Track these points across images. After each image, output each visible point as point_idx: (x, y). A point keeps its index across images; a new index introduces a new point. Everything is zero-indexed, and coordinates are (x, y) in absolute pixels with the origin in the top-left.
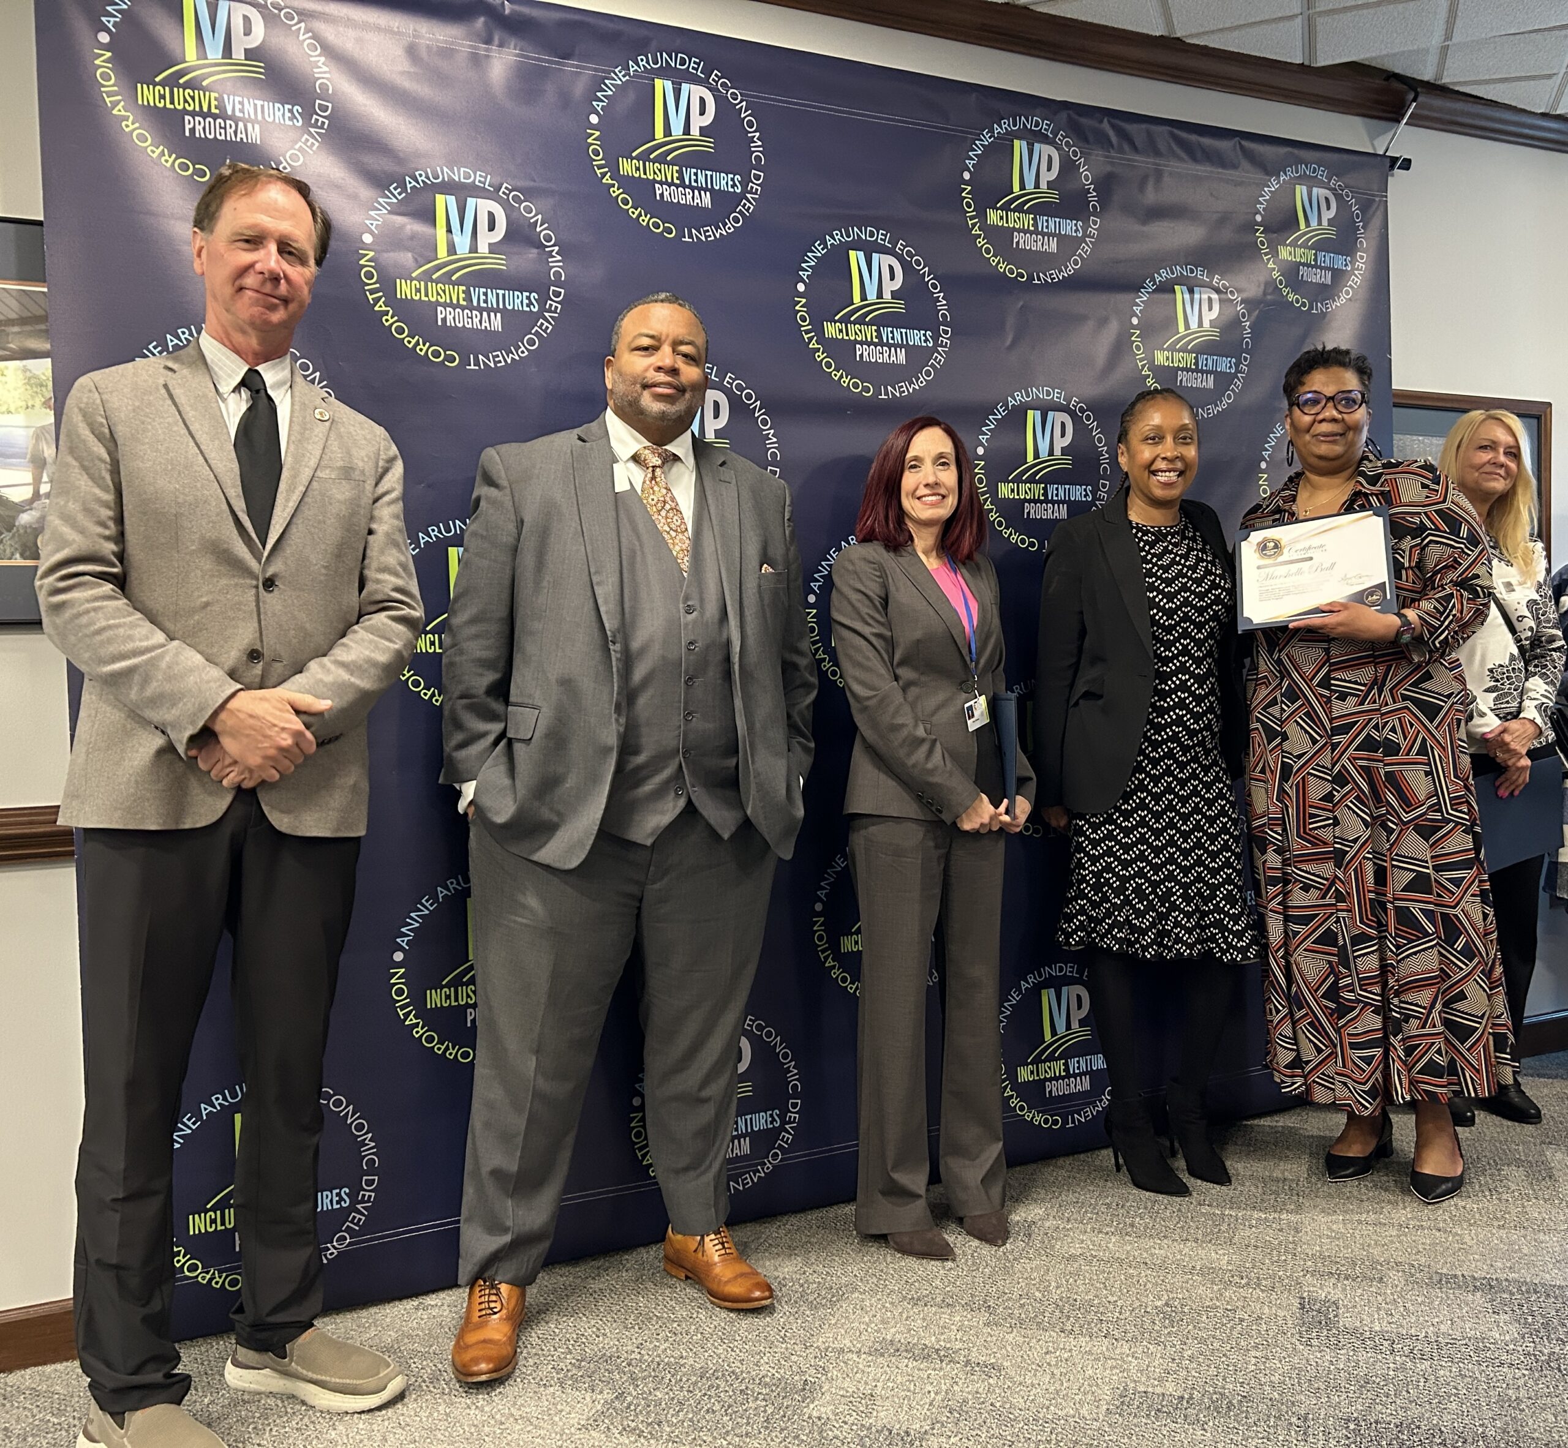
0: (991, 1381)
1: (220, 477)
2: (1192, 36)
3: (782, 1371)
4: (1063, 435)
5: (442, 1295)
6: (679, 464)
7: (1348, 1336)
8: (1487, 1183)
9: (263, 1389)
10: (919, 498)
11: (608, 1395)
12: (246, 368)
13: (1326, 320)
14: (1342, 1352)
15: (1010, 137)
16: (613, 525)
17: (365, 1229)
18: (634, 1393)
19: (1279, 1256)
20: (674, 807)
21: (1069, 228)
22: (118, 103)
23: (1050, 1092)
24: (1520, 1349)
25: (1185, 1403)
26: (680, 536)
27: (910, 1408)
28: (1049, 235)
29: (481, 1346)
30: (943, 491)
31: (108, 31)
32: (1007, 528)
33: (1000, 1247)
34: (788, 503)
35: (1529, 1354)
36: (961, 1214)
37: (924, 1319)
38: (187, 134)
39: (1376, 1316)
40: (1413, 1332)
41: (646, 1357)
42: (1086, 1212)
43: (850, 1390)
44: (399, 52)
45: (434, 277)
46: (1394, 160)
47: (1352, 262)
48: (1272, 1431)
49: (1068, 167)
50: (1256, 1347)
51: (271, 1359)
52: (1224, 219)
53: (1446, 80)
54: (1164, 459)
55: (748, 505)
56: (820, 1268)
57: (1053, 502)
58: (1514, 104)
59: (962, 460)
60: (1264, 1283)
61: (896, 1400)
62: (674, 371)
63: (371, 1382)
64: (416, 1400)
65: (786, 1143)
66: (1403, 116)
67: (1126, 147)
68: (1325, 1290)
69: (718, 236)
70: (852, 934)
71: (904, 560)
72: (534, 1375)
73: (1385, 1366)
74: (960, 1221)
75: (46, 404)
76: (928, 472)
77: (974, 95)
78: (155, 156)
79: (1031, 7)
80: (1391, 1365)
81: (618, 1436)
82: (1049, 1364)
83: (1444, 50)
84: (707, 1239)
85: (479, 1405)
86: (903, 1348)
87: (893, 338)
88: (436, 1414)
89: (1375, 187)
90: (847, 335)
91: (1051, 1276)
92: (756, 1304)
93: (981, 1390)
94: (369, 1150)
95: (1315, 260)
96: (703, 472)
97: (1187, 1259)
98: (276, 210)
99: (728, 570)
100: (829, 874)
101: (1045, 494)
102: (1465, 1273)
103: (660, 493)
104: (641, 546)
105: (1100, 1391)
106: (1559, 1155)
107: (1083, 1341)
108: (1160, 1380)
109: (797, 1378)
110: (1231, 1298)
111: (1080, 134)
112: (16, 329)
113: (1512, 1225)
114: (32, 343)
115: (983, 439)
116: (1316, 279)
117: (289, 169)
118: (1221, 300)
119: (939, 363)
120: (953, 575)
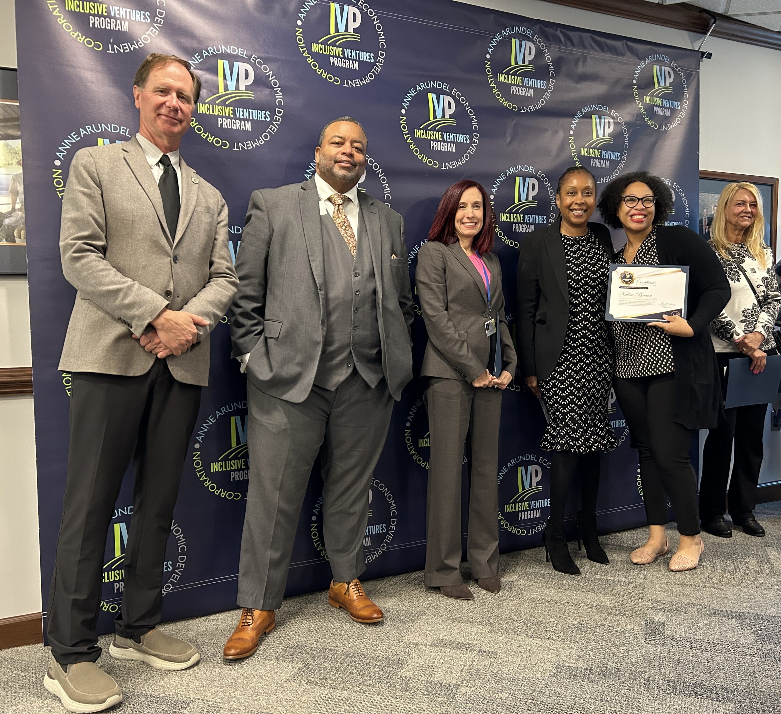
0: (492, 660)
3: (387, 654)
4: (533, 190)
6: (351, 203)
7: (669, 640)
8: (738, 565)
9: (129, 658)
10: (463, 223)
11: (300, 665)
12: (162, 154)
13: (667, 133)
14: (667, 647)
15: (510, 37)
16: (319, 232)
17: (180, 582)
18: (313, 664)
19: (635, 600)
20: (346, 373)
21: (539, 84)
22: (55, 9)
23: (521, 517)
24: (755, 647)
25: (588, 672)
26: (352, 239)
27: (451, 673)
28: (529, 87)
30: (476, 221)
32: (504, 236)
33: (496, 594)
34: (402, 225)
35: (759, 649)
36: (477, 578)
37: (458, 629)
38: (91, 26)
39: (683, 630)
40: (701, 638)
41: (320, 646)
42: (539, 577)
43: (421, 664)
45: (217, 102)
46: (703, 53)
47: (681, 105)
48: (632, 686)
49: (539, 53)
50: (623, 645)
51: (133, 643)
52: (617, 82)
53: (730, 13)
54: (576, 204)
55: (384, 225)
56: (406, 603)
57: (527, 224)
58: (763, 26)
59: (486, 204)
60: (627, 613)
61: (444, 669)
62: (351, 156)
63: (183, 657)
64: (204, 666)
65: (389, 540)
66: (708, 31)
67: (568, 43)
68: (659, 617)
69: (362, 84)
70: (424, 438)
71: (455, 251)
72: (264, 654)
73: (688, 655)
74: (476, 581)
75: (18, 163)
76: (469, 211)
77: (493, 15)
78: (74, 36)
80: (691, 654)
81: (305, 685)
82: (520, 652)
84: (351, 588)
85: (236, 669)
86: (448, 643)
87: (449, 138)
88: (214, 673)
89: (693, 67)
90: (426, 136)
91: (521, 609)
92: (375, 621)
93: (486, 664)
94: (182, 543)
95: (662, 104)
96: (362, 207)
97: (589, 601)
98: (175, 76)
99: (376, 257)
100: (413, 408)
101: (523, 220)
102: (727, 609)
103: (342, 217)
104: (332, 242)
105: (546, 666)
106: (774, 552)
107: (538, 640)
108: (576, 660)
109: (395, 657)
110: (611, 620)
111: (545, 36)
112: (2, 124)
113: (750, 586)
114: (11, 132)
115: (494, 191)
116: (662, 114)
117: (143, 45)
118: (614, 123)
119: (472, 152)
120: (478, 259)
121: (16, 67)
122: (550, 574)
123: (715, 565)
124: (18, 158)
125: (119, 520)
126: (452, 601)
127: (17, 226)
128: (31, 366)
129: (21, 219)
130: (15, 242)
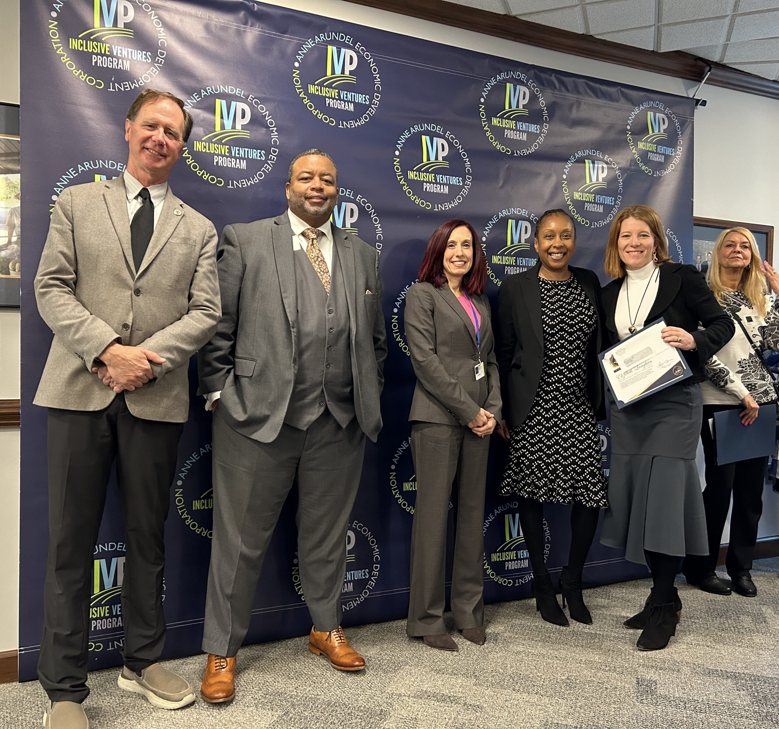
0: (477, 714)
1: (121, 238)
2: (598, 34)
3: (370, 704)
4: (526, 233)
5: (196, 658)
6: (325, 237)
7: (662, 699)
8: (732, 623)
10: (452, 262)
11: (280, 713)
12: (142, 187)
13: (661, 179)
14: (659, 707)
15: (505, 81)
16: (292, 268)
18: (294, 712)
19: (625, 656)
20: (318, 412)
21: (533, 128)
22: (59, 47)
23: (508, 567)
24: (751, 709)
26: (326, 274)
28: (523, 131)
29: (218, 684)
30: (465, 260)
31: (56, 11)
32: (496, 278)
33: (481, 645)
34: (377, 259)
35: (756, 712)
36: (461, 628)
37: (442, 681)
38: (93, 64)
39: (676, 689)
40: (695, 698)
41: (300, 694)
42: (525, 629)
43: (405, 716)
44: (201, 27)
45: (213, 140)
46: (698, 101)
47: (675, 151)
49: (533, 98)
50: (614, 703)
52: (611, 127)
53: (725, 62)
54: (555, 247)
55: (358, 259)
56: (389, 652)
57: (520, 266)
58: (759, 75)
59: (475, 243)
60: (618, 670)
61: (429, 722)
62: (321, 190)
63: (176, 696)
65: (371, 586)
66: (703, 79)
67: (563, 89)
68: (650, 675)
69: (356, 125)
70: (409, 482)
71: (444, 292)
72: (242, 701)
73: (682, 715)
74: (461, 631)
75: (16, 197)
76: (458, 250)
77: (488, 60)
78: (76, 75)
79: (518, 17)
80: (685, 715)
82: (507, 707)
83: (725, 46)
84: (332, 634)
85: (214, 715)
86: (431, 695)
87: (442, 180)
88: (192, 719)
89: (688, 114)
90: (419, 178)
91: (507, 661)
92: (356, 669)
93: (472, 718)
95: (656, 150)
96: (336, 242)
97: (578, 656)
98: (165, 112)
99: (350, 292)
100: (399, 451)
101: (516, 262)
102: (722, 669)
103: (315, 252)
104: (306, 278)
105: (534, 722)
106: (769, 611)
107: (525, 695)
108: (565, 717)
109: (377, 708)
110: (601, 676)
111: (540, 82)
112: (3, 158)
113: (746, 645)
114: (10, 166)
115: (486, 233)
116: (657, 159)
117: (143, 84)
118: (608, 168)
119: (465, 194)
120: (468, 301)
121: (19, 104)
122: (537, 627)
123: (708, 623)
124: (17, 192)
125: (99, 557)
126: (436, 651)
127: (12, 259)
128: (20, 398)
129: (16, 252)
130: (10, 274)
